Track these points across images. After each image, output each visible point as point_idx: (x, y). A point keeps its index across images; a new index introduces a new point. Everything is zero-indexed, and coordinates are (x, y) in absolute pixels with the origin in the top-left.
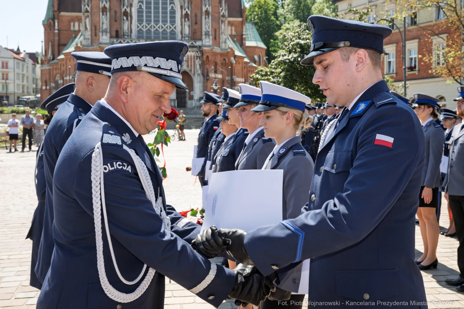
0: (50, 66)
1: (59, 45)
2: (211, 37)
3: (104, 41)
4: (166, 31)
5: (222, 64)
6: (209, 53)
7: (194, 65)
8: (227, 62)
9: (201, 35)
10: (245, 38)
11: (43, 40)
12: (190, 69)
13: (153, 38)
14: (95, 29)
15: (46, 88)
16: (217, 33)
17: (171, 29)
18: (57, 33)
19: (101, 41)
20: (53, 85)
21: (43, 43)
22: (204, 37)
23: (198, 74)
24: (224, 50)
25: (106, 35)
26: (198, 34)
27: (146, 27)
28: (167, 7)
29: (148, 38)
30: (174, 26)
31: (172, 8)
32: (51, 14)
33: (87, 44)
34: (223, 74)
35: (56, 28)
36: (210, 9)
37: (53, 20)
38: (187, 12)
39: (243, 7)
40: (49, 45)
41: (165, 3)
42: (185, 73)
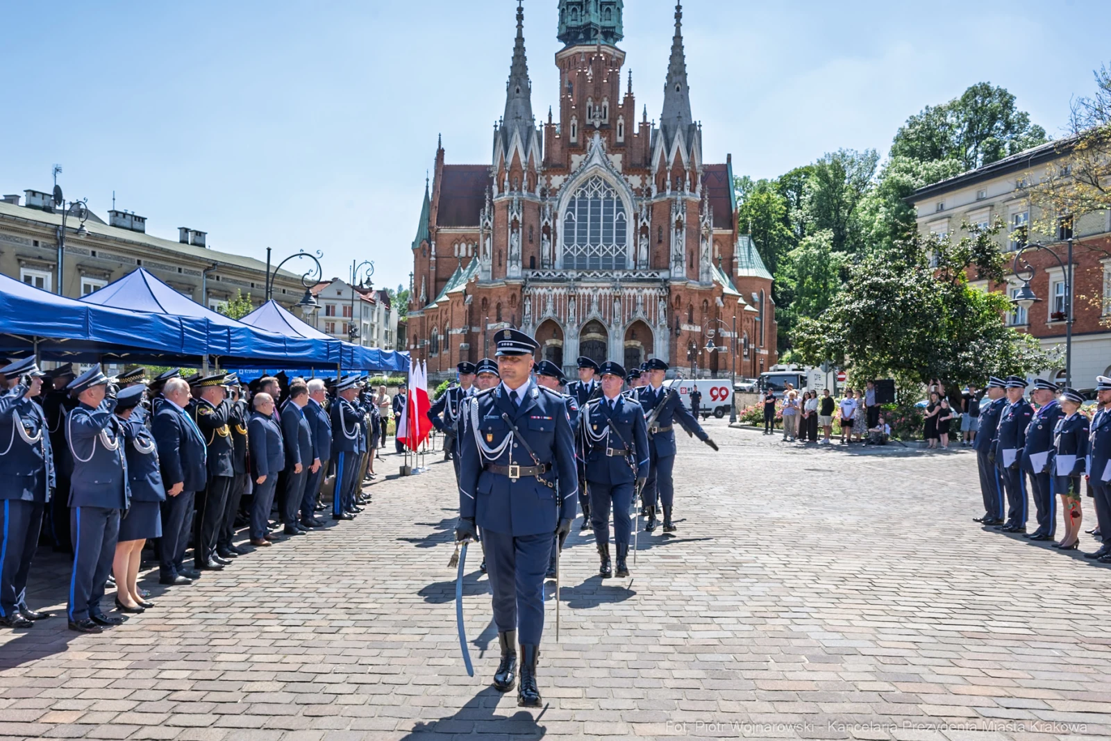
0: (423, 313)
1: (436, 280)
2: (685, 265)
3: (515, 275)
4: (610, 256)
5: (702, 308)
6: (681, 290)
7: (655, 311)
8: (709, 305)
9: (669, 261)
10: (737, 263)
12: (648, 318)
13: (588, 268)
14: (500, 256)
15: (416, 347)
16: (695, 257)
17: (618, 253)
18: (435, 262)
19: (508, 274)
20: (427, 342)
22: (673, 264)
23: (661, 326)
24: (706, 285)
25: (517, 264)
26: (663, 260)
27: (578, 250)
28: (612, 217)
29: (581, 268)
30: (623, 247)
31: (621, 217)
32: (426, 231)
33: (486, 278)
34: (701, 325)
35: (433, 253)
36: (684, 219)
37: (429, 241)
38: (644, 224)
39: (734, 211)
40: (421, 280)
41: (608, 211)
42: (640, 323)
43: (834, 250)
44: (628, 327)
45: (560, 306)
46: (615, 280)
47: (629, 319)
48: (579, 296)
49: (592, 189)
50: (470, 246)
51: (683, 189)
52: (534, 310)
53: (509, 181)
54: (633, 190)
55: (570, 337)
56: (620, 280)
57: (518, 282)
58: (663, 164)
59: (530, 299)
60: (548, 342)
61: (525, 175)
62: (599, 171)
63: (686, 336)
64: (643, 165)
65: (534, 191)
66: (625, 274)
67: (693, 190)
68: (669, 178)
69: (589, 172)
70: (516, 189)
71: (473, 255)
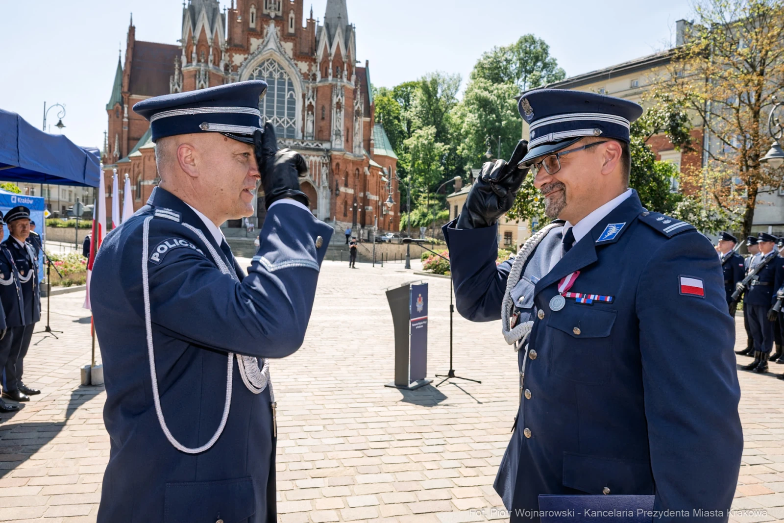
1: (129, 139)
2: (343, 139)
4: (283, 127)
5: (354, 175)
6: (339, 159)
7: (319, 174)
8: (361, 173)
9: (330, 135)
10: (373, 144)
12: (313, 179)
16: (350, 133)
17: (289, 125)
18: (127, 123)
22: (334, 137)
23: (324, 187)
24: (358, 156)
26: (326, 133)
28: (284, 95)
30: (293, 121)
31: (291, 95)
32: (119, 96)
34: (354, 189)
35: (126, 115)
36: (343, 101)
37: (122, 104)
38: (311, 103)
39: (371, 104)
40: (114, 137)
41: (281, 90)
42: (306, 184)
43: (437, 142)
49: (268, 70)
51: (341, 77)
53: (197, 53)
54: (301, 74)
58: (326, 55)
61: (211, 50)
62: (274, 55)
63: (343, 196)
64: (310, 54)
65: (218, 65)
66: (295, 143)
67: (349, 79)
68: (331, 67)
69: (265, 55)
70: (203, 61)
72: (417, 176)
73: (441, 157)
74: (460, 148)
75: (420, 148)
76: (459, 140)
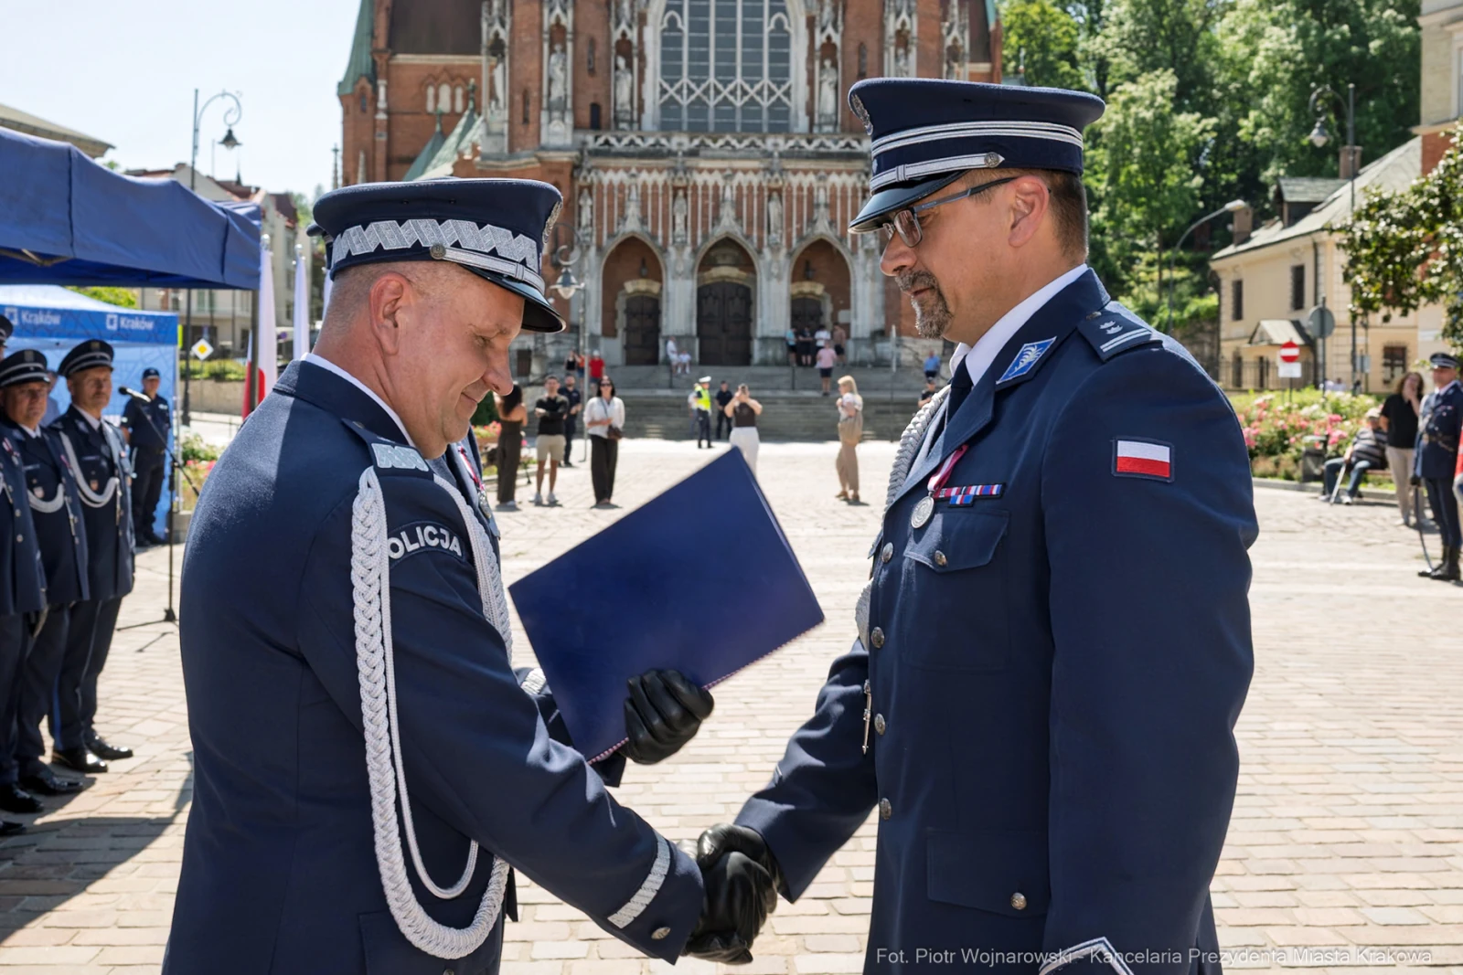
1: (392, 160)
3: (558, 141)
4: (758, 105)
11: (340, 146)
12: (839, 233)
13: (711, 128)
14: (526, 102)
17: (773, 99)
18: (385, 123)
19: (544, 140)
21: (340, 154)
23: (867, 252)
25: (563, 119)
27: (691, 92)
28: (761, 24)
29: (694, 130)
30: (784, 88)
31: (779, 24)
32: (366, 59)
33: (495, 150)
35: (382, 104)
36: (913, 25)
37: (373, 79)
39: (992, 25)
40: (356, 160)
41: (753, 11)
42: (822, 246)
43: (1178, 109)
44: (797, 254)
45: (655, 209)
46: (770, 155)
47: (801, 238)
48: (695, 187)
50: (459, 92)
52: (600, 217)
55: (677, 275)
56: (782, 155)
57: (564, 157)
59: (591, 194)
60: (630, 287)
66: (791, 143)
71: (465, 107)
72: (1127, 206)
73: (1195, 150)
74: (1247, 124)
75: (1132, 131)
76: (1244, 101)
